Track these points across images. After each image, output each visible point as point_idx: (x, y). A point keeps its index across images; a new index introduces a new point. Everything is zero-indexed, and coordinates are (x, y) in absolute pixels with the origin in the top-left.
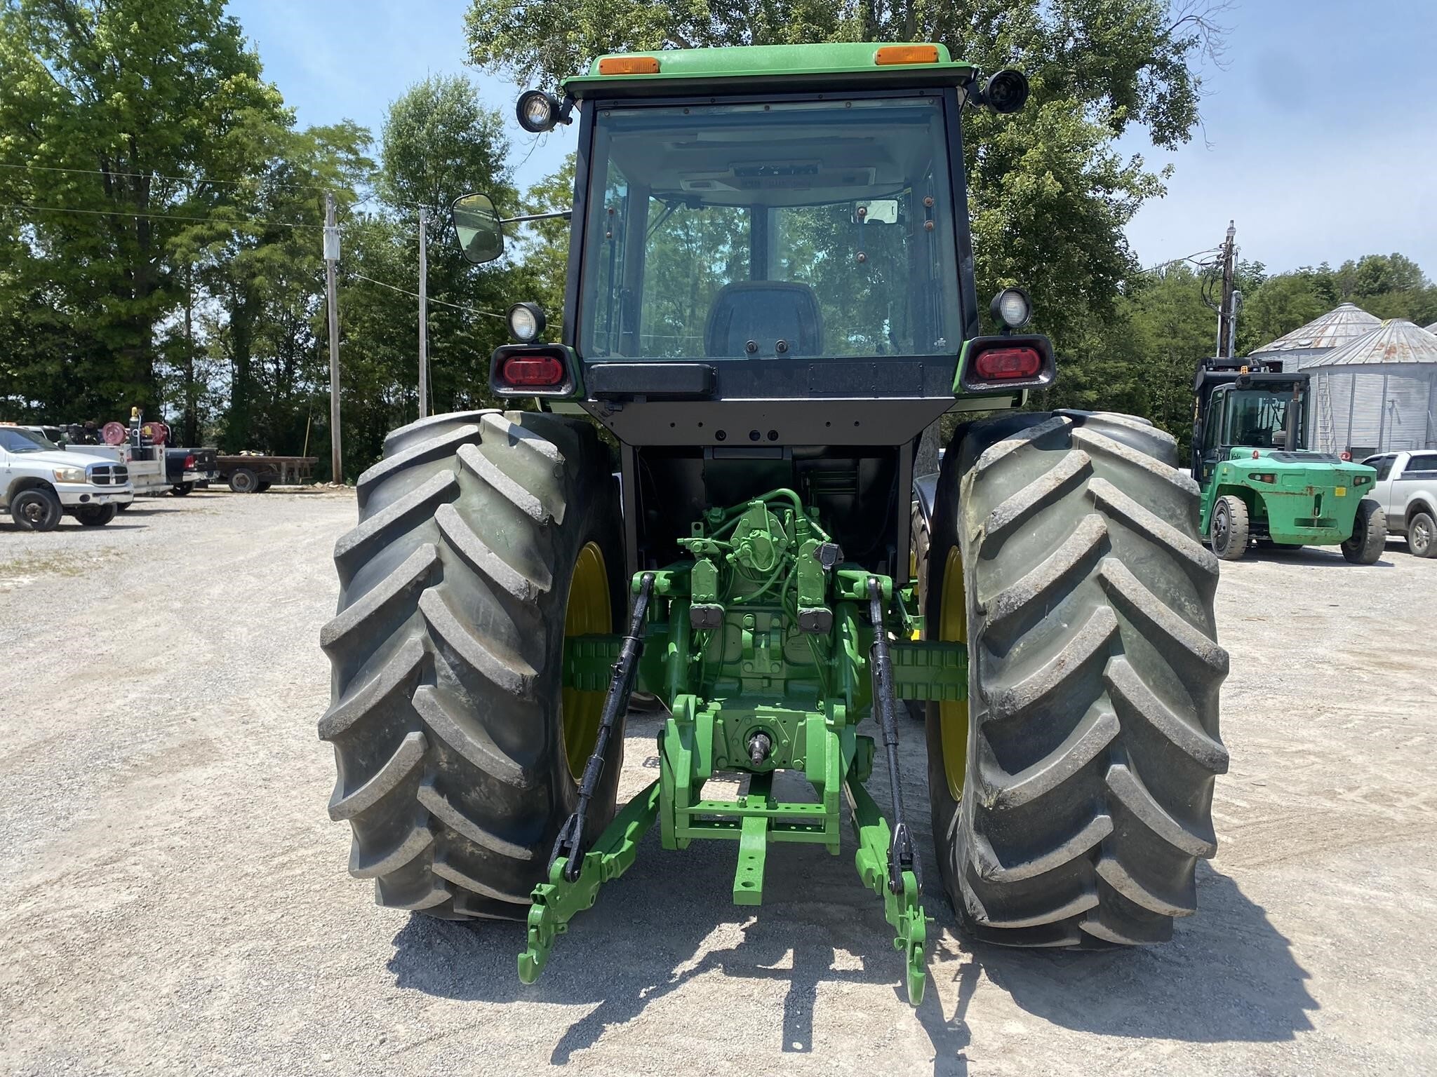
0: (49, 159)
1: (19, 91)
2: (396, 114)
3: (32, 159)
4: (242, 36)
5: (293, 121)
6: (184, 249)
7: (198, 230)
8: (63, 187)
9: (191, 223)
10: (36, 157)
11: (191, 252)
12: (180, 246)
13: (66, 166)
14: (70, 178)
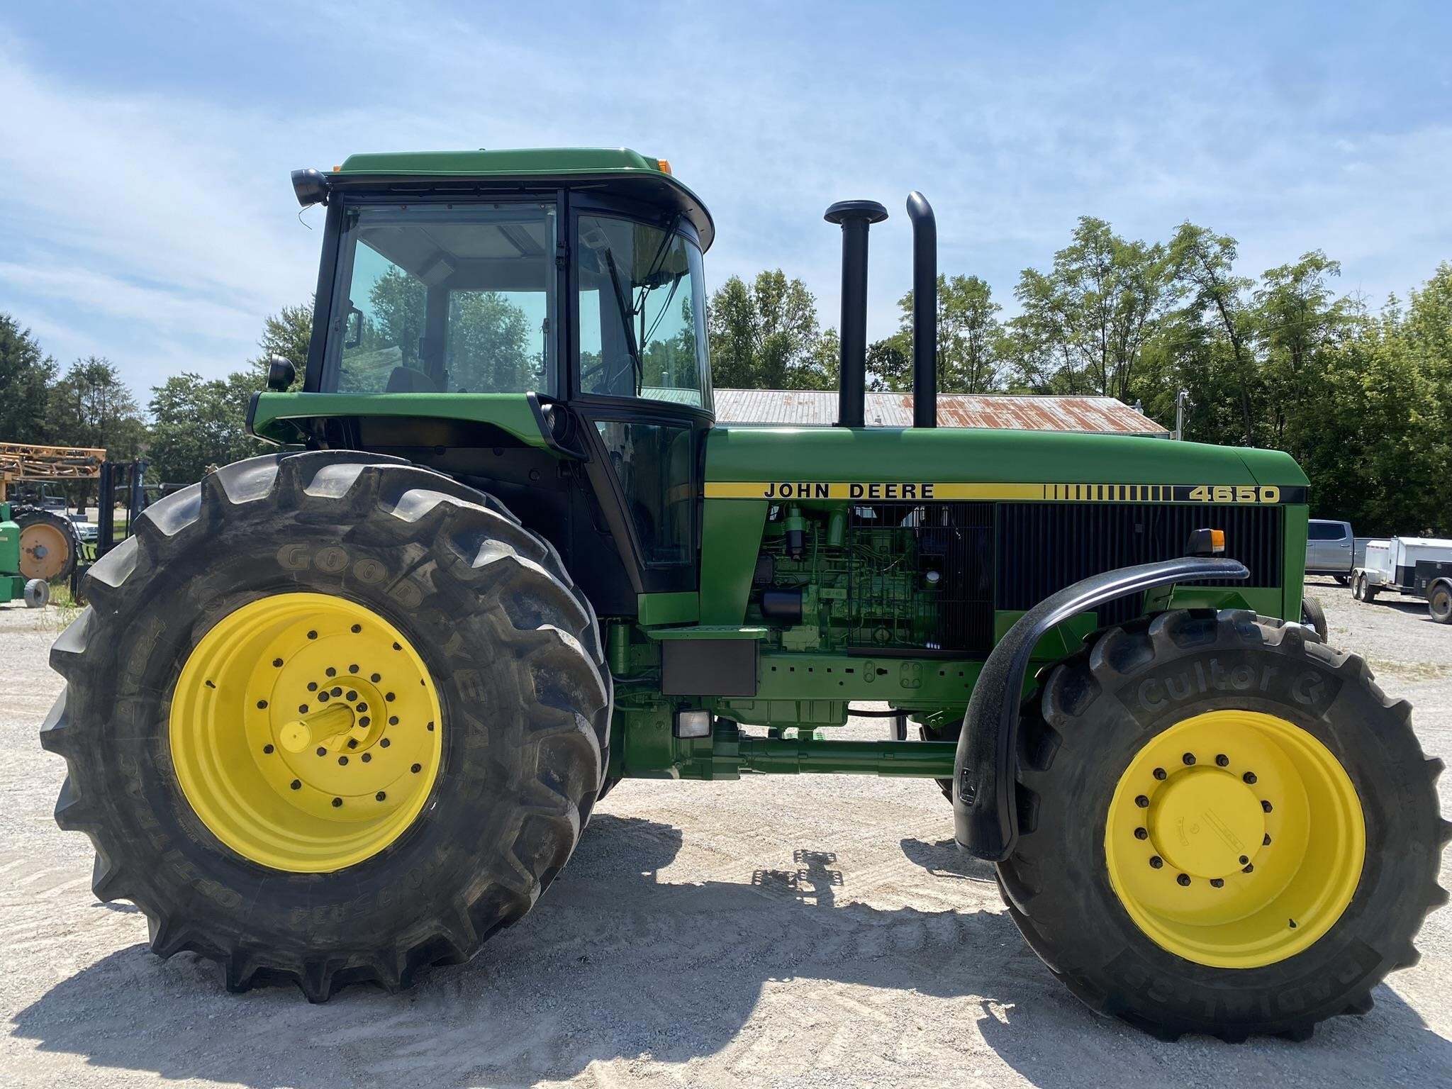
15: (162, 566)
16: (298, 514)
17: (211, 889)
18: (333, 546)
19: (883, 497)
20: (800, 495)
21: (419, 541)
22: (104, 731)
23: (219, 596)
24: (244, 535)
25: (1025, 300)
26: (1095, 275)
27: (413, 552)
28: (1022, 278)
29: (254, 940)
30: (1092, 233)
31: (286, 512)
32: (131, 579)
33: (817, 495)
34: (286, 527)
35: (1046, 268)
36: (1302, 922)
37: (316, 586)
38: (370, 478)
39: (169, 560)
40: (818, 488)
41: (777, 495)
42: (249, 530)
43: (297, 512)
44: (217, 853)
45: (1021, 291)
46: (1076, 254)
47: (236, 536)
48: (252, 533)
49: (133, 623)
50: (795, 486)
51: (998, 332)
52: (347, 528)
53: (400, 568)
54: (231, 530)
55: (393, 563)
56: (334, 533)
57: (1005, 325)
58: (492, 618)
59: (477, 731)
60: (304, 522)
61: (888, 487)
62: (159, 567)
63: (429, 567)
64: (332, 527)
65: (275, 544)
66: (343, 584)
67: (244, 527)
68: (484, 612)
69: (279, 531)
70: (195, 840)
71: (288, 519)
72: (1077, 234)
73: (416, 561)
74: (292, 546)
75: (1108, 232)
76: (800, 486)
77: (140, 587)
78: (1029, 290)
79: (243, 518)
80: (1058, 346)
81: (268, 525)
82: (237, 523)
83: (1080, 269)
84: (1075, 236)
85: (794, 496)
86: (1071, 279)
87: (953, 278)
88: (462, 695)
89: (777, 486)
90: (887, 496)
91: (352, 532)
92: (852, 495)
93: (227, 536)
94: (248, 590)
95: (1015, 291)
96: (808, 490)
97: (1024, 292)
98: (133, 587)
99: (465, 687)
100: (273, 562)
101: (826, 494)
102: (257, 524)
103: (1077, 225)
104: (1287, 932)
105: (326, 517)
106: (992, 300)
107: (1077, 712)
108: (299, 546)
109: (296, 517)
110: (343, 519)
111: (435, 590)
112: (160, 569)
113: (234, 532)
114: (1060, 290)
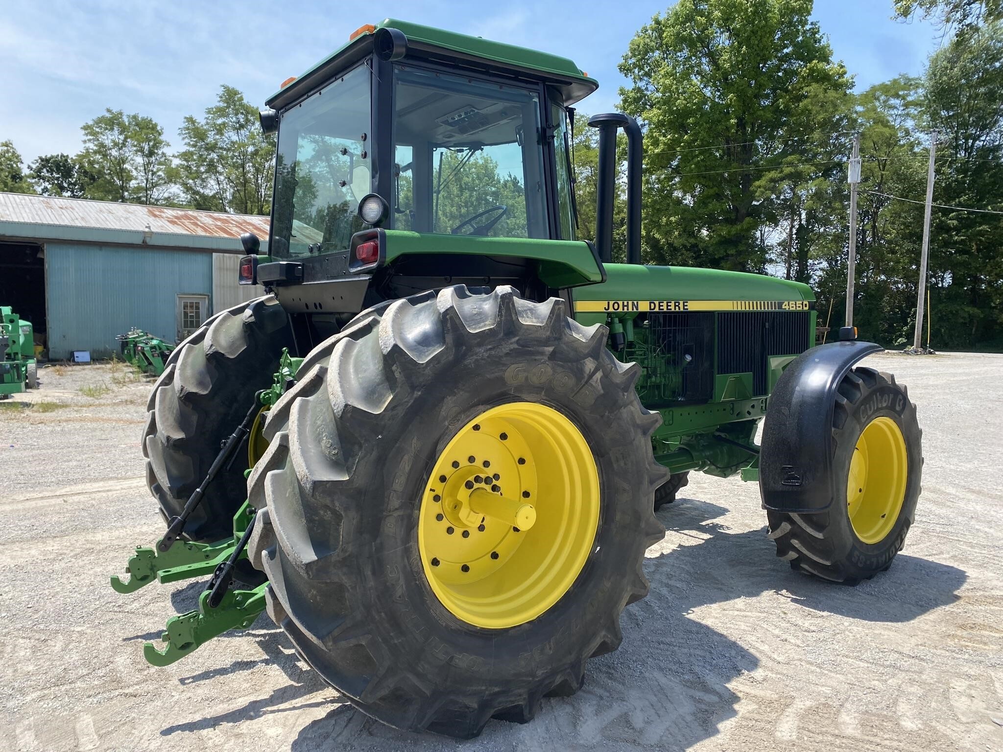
0: (689, 144)
1: (676, 106)
2: (935, 61)
3: (680, 146)
4: (821, 34)
5: (853, 85)
6: (762, 189)
7: (773, 174)
8: (696, 160)
9: (769, 170)
10: (682, 144)
11: (766, 190)
12: (760, 187)
13: (699, 146)
14: (700, 154)
15: (419, 391)
16: (519, 340)
17: (463, 661)
18: (543, 363)
19: (665, 310)
20: (623, 309)
21: (591, 356)
22: (374, 548)
23: (460, 413)
24: (482, 359)
25: (187, 141)
26: (235, 129)
27: (590, 365)
28: (184, 122)
29: (497, 689)
30: (231, 97)
31: (510, 339)
32: (392, 405)
33: (633, 309)
34: (511, 350)
35: (201, 120)
36: (887, 512)
37: (524, 396)
38: (559, 309)
39: (424, 386)
40: (633, 304)
41: (611, 310)
42: (486, 355)
43: (517, 338)
44: (459, 630)
45: (184, 132)
46: (221, 112)
47: (477, 360)
48: (488, 357)
49: (397, 445)
50: (621, 303)
51: (166, 162)
52: (551, 349)
53: (583, 378)
54: (472, 356)
55: (578, 373)
56: (542, 353)
57: (173, 156)
58: (632, 408)
59: (624, 490)
60: (523, 346)
61: (667, 303)
62: (415, 392)
63: (599, 375)
64: (541, 349)
65: (504, 365)
66: (543, 393)
67: (482, 352)
68: (628, 405)
69: (507, 354)
70: (444, 624)
71: (512, 344)
72: (221, 97)
73: (592, 371)
74: (516, 366)
75: (241, 99)
76: (623, 303)
77: (401, 412)
78: (189, 133)
79: (480, 345)
80: (213, 177)
81: (498, 350)
82: (477, 350)
83: (224, 124)
84: (219, 99)
85: (620, 310)
86: (220, 131)
87: (128, 116)
88: (615, 466)
89: (611, 303)
90: (667, 309)
91: (553, 353)
92: (650, 309)
93: (470, 361)
94: (479, 405)
95: (179, 131)
96: (627, 306)
97: (186, 134)
98: (395, 412)
99: (617, 460)
100: (501, 380)
101: (637, 309)
102: (490, 349)
103: (221, 91)
104: (882, 521)
105: (537, 341)
106: (162, 138)
107: (841, 427)
108: (521, 365)
109: (517, 342)
110: (546, 342)
111: (602, 392)
112: (418, 394)
113: (475, 357)
114: (211, 138)
